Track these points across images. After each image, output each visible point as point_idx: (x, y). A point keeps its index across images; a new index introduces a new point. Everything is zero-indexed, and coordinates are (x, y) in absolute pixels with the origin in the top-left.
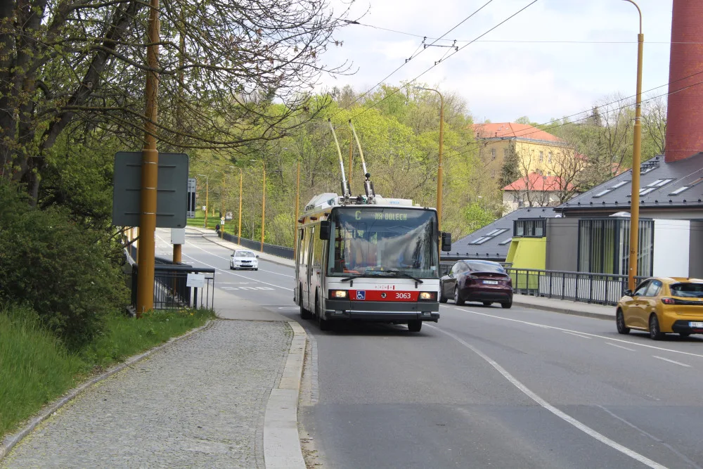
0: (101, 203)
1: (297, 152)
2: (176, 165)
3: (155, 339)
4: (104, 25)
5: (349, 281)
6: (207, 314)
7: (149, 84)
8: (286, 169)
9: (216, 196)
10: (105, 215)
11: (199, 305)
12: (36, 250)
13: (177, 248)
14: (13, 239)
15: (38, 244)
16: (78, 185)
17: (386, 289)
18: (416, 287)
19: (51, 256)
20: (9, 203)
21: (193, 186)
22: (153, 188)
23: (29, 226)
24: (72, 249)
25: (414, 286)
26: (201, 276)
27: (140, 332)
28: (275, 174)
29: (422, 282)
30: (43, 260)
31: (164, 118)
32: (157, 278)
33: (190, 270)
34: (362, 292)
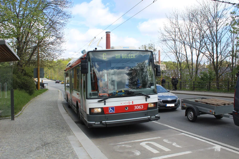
0: (31, 75)
1: (57, 67)
2: (42, 70)
3: (41, 93)
4: (31, 51)
5: (103, 101)
6: (47, 89)
7: (38, 59)
8: (56, 69)
9: (46, 73)
10: (32, 77)
11: (46, 88)
12: (24, 82)
13: (42, 81)
14: (21, 80)
15: (25, 81)
16: (28, 73)
17: (128, 104)
18: (146, 101)
19: (27, 83)
20: (20, 76)
21: (44, 72)
22: (39, 73)
23: (23, 79)
24: (29, 82)
25: (145, 100)
26: (46, 84)
27: (39, 92)
28: (54, 70)
29: (149, 97)
30: (26, 83)
31: (40, 63)
32: (40, 85)
33: (44, 84)
34: (112, 108)
